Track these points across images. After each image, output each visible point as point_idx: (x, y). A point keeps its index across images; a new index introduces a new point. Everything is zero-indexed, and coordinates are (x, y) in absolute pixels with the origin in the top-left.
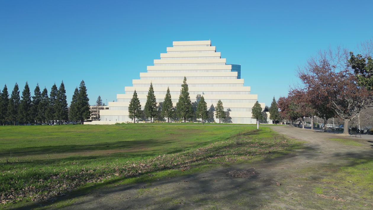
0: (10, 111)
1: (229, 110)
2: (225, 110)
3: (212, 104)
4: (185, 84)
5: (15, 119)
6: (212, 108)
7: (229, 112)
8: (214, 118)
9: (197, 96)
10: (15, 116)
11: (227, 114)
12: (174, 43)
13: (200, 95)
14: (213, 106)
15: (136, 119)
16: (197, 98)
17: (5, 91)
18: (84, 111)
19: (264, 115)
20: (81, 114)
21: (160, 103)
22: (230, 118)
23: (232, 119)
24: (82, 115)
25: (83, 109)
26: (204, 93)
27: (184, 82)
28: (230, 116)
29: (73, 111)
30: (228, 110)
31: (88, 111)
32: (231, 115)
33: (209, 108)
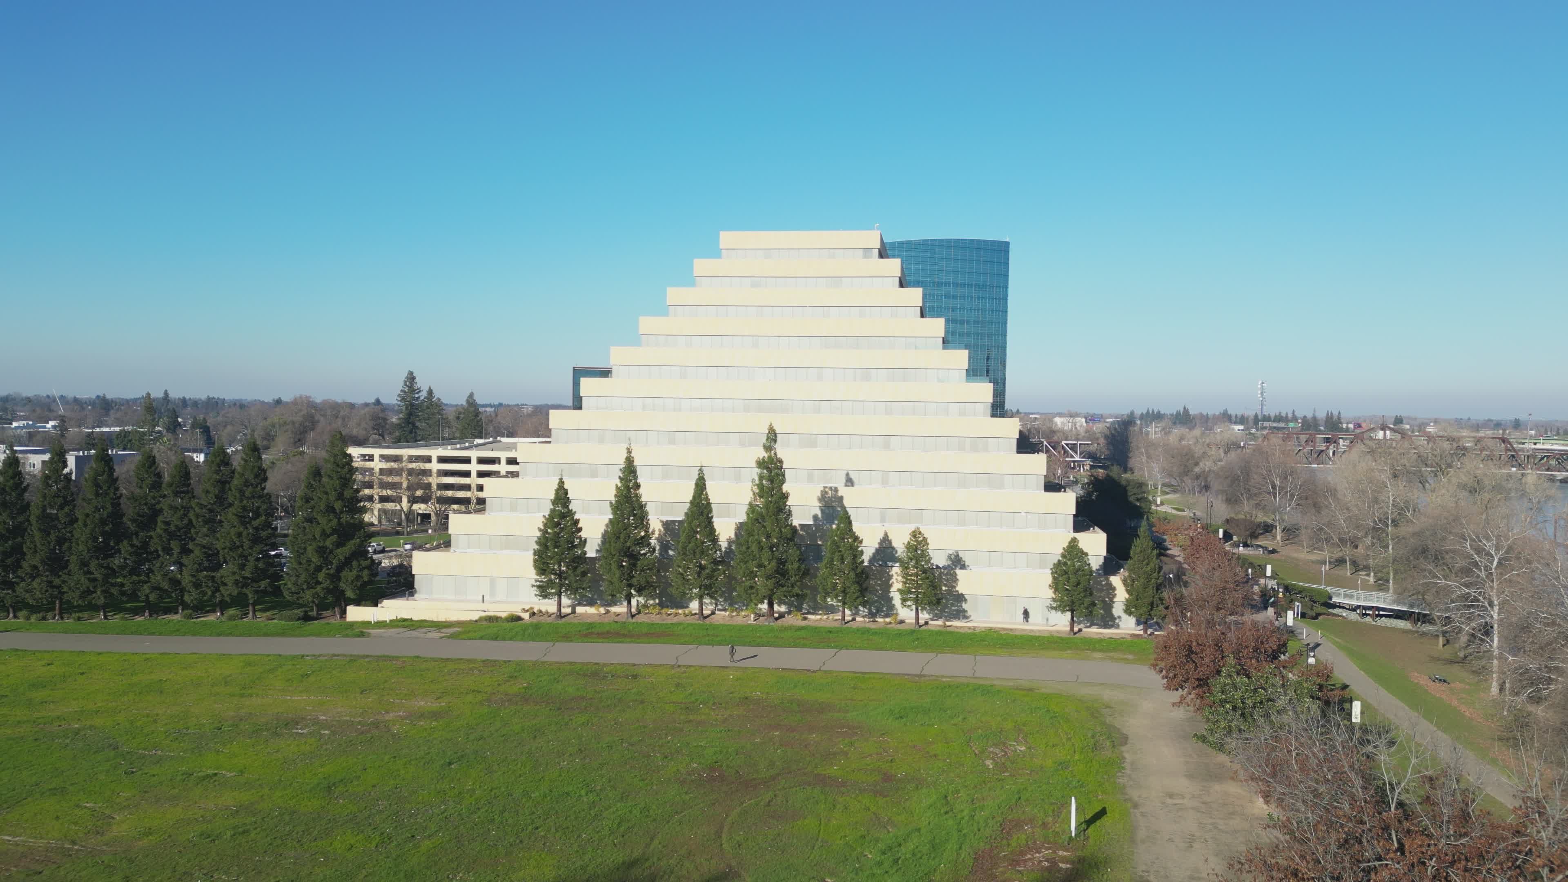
0: (36, 561)
1: (957, 561)
2: (939, 559)
3: (886, 534)
4: (769, 457)
5: (60, 592)
6: (885, 551)
7: (958, 571)
8: (892, 594)
9: (824, 493)
10: (57, 582)
11: (947, 580)
12: (727, 238)
13: (836, 490)
14: (890, 542)
15: (565, 601)
16: (820, 500)
17: (11, 472)
18: (347, 563)
19: (1101, 590)
20: (335, 578)
21: (668, 525)
22: (961, 598)
23: (966, 600)
24: (339, 579)
25: (342, 553)
26: (853, 475)
27: (768, 448)
28: (961, 588)
29: (300, 563)
30: (949, 557)
31: (364, 563)
32: (965, 583)
33: (873, 550)
